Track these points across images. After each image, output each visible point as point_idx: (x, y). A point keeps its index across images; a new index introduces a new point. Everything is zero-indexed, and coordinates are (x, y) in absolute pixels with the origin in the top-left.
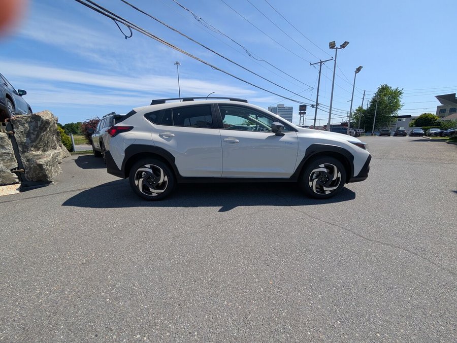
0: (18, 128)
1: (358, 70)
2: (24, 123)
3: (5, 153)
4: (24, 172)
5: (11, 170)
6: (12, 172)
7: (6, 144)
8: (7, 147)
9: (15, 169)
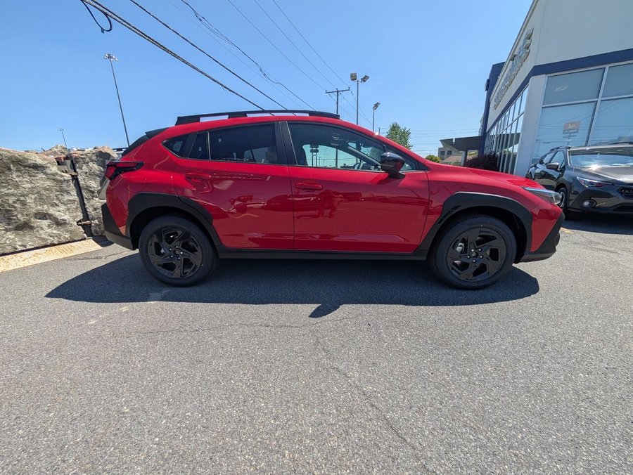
0: (81, 168)
1: (376, 105)
2: (88, 163)
3: (70, 200)
4: (90, 224)
5: (77, 222)
6: (79, 225)
7: (71, 188)
8: (72, 193)
9: (80, 221)
